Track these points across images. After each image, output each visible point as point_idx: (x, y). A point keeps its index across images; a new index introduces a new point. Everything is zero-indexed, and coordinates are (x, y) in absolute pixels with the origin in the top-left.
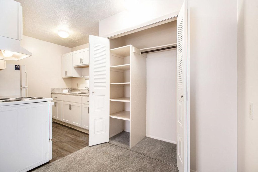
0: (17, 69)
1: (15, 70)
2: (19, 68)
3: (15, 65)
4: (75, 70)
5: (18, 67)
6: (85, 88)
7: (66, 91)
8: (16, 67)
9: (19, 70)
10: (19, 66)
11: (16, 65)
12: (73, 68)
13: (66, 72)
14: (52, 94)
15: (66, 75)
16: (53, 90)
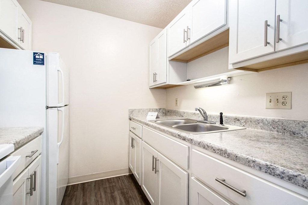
0: (39, 62)
1: (34, 63)
2: (43, 60)
3: (34, 53)
4: (171, 68)
5: (41, 57)
6: (196, 110)
7: (152, 116)
8: (37, 57)
9: (43, 64)
10: (43, 54)
11: (37, 53)
12: (168, 62)
13: (155, 75)
14: (130, 119)
15: (155, 81)
16: (132, 112)
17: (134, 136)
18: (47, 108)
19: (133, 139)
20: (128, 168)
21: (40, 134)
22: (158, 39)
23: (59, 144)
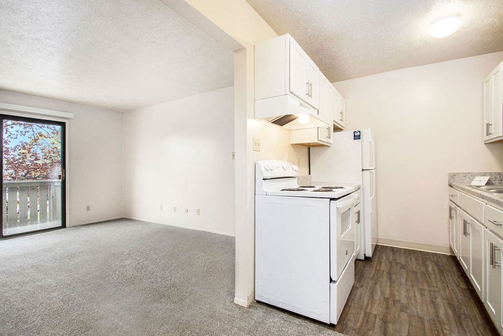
0: (357, 138)
1: (354, 139)
2: (360, 136)
3: (354, 132)
5: (359, 134)
7: (480, 181)
8: (356, 134)
9: (360, 138)
10: (360, 132)
11: (356, 132)
13: (488, 125)
14: (451, 186)
15: (488, 134)
16: (453, 176)
17: (453, 206)
18: (363, 170)
19: (450, 209)
20: (449, 246)
21: (359, 189)
22: (493, 76)
23: (372, 198)
